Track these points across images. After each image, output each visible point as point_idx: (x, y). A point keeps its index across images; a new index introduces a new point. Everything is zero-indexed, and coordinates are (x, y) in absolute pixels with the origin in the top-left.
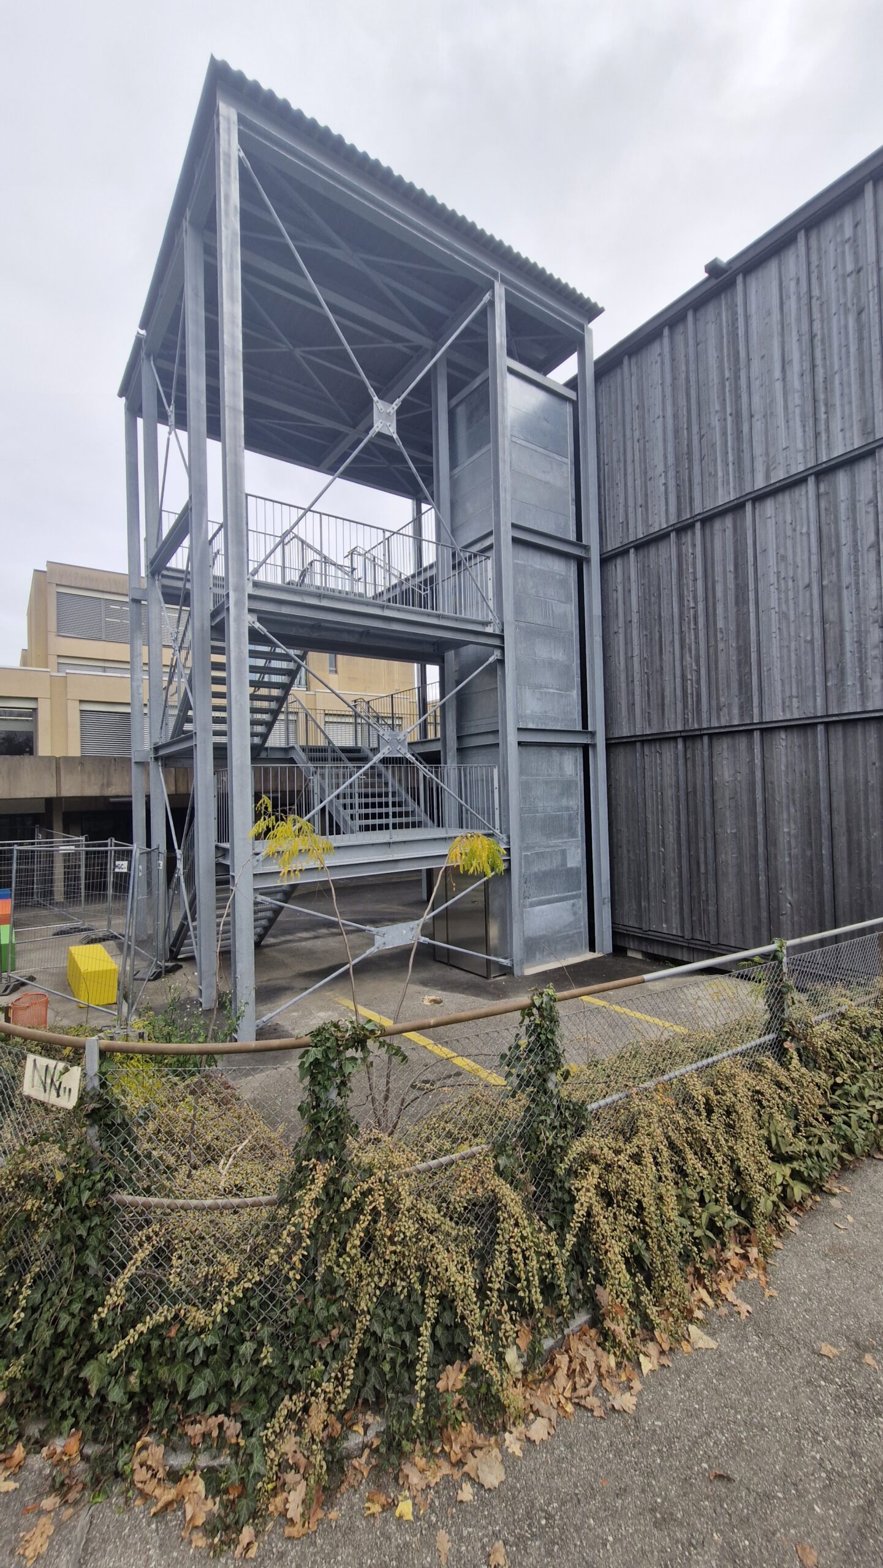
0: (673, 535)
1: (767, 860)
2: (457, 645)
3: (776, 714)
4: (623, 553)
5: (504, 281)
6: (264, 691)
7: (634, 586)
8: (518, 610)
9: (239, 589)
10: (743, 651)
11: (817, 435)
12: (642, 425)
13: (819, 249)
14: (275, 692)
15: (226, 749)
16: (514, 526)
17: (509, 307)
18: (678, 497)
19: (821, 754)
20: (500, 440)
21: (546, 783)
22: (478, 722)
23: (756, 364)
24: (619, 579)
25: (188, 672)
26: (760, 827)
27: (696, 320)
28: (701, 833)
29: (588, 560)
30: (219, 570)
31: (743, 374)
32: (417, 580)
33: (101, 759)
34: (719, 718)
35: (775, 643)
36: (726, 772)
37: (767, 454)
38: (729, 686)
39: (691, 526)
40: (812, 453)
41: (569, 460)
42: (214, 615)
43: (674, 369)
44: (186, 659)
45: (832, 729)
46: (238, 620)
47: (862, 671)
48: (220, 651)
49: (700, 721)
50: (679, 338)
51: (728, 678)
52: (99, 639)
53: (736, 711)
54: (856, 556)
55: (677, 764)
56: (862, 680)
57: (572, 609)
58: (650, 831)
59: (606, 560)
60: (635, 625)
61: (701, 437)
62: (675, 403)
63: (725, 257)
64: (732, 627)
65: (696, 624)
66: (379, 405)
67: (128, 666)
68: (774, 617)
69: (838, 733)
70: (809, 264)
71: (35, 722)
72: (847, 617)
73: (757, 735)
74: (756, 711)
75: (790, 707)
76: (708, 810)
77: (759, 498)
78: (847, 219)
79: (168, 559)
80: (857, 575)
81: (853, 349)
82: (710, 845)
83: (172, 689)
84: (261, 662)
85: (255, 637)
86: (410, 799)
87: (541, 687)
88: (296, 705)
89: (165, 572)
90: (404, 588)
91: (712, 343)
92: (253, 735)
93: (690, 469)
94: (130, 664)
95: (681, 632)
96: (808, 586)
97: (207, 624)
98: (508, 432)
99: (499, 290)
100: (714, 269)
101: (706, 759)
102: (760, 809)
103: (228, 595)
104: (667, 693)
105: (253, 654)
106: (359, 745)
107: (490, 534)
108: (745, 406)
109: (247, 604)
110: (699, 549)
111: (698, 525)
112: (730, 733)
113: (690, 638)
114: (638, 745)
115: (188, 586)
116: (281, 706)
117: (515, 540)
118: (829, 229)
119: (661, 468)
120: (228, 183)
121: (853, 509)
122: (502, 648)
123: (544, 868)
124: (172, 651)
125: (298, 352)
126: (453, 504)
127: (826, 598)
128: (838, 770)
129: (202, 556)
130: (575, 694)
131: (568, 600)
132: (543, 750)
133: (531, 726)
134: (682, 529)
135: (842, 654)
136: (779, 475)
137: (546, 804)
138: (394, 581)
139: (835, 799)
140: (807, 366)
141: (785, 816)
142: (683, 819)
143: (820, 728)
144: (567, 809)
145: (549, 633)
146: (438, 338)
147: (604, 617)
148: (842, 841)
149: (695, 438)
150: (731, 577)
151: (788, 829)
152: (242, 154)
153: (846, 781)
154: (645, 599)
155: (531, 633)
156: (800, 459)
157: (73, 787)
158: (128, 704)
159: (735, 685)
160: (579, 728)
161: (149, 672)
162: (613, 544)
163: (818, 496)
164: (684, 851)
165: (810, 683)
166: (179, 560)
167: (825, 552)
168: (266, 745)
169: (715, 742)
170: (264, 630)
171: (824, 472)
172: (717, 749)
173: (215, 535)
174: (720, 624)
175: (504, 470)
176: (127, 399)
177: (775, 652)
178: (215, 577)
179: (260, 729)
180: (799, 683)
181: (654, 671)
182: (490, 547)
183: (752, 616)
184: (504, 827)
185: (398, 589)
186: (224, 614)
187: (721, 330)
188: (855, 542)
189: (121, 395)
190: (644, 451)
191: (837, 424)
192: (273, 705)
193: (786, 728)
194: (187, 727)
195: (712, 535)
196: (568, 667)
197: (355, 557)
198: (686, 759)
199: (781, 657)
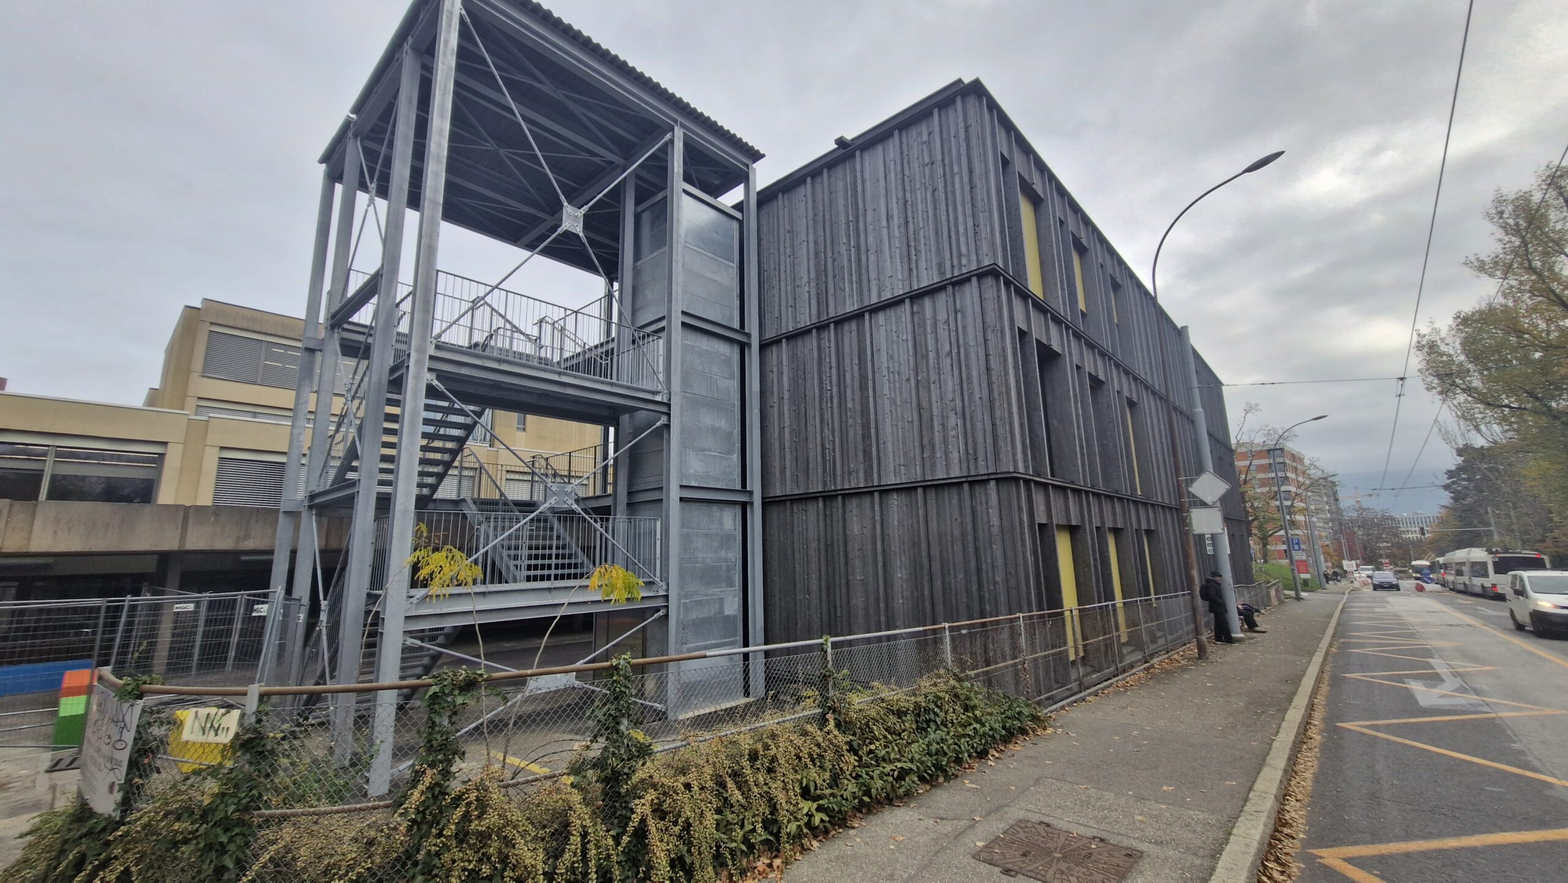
0: (814, 331)
1: (887, 602)
2: (632, 410)
3: (891, 479)
4: (777, 341)
5: (683, 126)
6: (438, 444)
7: (785, 369)
8: (685, 383)
9: (421, 350)
10: (866, 426)
11: (911, 270)
12: (792, 246)
13: (908, 144)
14: (449, 445)
15: (389, 499)
16: (683, 313)
17: (686, 145)
18: (818, 303)
19: (921, 512)
20: (674, 245)
21: (706, 535)
22: (647, 481)
23: (870, 213)
24: (775, 362)
25: (358, 422)
26: (881, 573)
27: (829, 176)
28: (837, 581)
29: (750, 345)
30: (404, 327)
31: (861, 219)
32: (599, 350)
33: (241, 510)
34: (849, 481)
35: (888, 421)
36: (855, 528)
37: (879, 280)
38: (856, 455)
39: (827, 326)
40: (907, 283)
41: (735, 265)
42: (393, 370)
43: (814, 208)
44: (358, 408)
45: (928, 492)
46: (417, 377)
47: (946, 446)
48: (396, 403)
49: (835, 485)
50: (818, 186)
51: (856, 448)
52: (254, 383)
53: (862, 475)
54: (938, 360)
55: (818, 521)
56: (946, 453)
57: (735, 384)
58: (797, 580)
59: (764, 346)
60: (786, 401)
61: (834, 260)
62: (815, 232)
63: (849, 136)
64: (858, 408)
65: (832, 403)
66: (568, 209)
67: (290, 414)
68: (887, 402)
69: (932, 495)
70: (902, 153)
71: (159, 470)
72: (934, 404)
73: (876, 495)
74: (875, 476)
75: (899, 473)
76: (842, 560)
77: (874, 310)
78: (924, 128)
79: (351, 315)
80: (939, 374)
81: (931, 214)
82: (844, 591)
83: (339, 437)
84: (438, 416)
85: (431, 392)
86: (580, 552)
87: (704, 450)
88: (471, 458)
89: (346, 326)
90: (587, 356)
91: (841, 194)
92: (420, 485)
93: (826, 282)
94: (293, 412)
95: (821, 409)
96: (908, 380)
97: (385, 377)
98: (682, 240)
99: (679, 133)
100: (841, 142)
101: (840, 515)
102: (880, 559)
103: (409, 355)
104: (811, 459)
105: (428, 408)
106: (535, 498)
107: (663, 318)
108: (863, 243)
109: (427, 363)
110: (833, 344)
111: (832, 325)
112: (858, 494)
113: (827, 415)
114: (788, 503)
115: (370, 340)
116: (453, 460)
117: (684, 324)
118: (913, 132)
119: (805, 280)
120: (449, 32)
121: (935, 325)
122: (669, 415)
123: (702, 616)
124: (343, 400)
125: (502, 152)
126: (635, 290)
127: (921, 389)
128: (933, 525)
129: (389, 314)
130: (736, 457)
131: (732, 377)
132: (704, 507)
133: (693, 484)
134: (821, 327)
135: (933, 433)
136: (887, 295)
137: (706, 555)
138: (579, 350)
139: (932, 548)
140: (902, 221)
141: (898, 564)
142: (823, 569)
143: (920, 490)
144: (726, 560)
145: (714, 405)
146: (629, 159)
147: (762, 393)
148: (938, 584)
149: (830, 260)
150: (856, 368)
151: (900, 574)
152: (463, 12)
153: (939, 534)
154: (794, 380)
155: (695, 403)
156: (900, 286)
157: (199, 539)
158: (284, 453)
159: (860, 455)
160: (738, 487)
161: (314, 420)
162: (770, 334)
163: (913, 314)
164: (824, 597)
165: (912, 455)
166: (364, 316)
167: (919, 356)
168: (435, 497)
169: (847, 500)
170: (441, 387)
171: (916, 297)
172: (849, 508)
173: (403, 300)
174: (849, 405)
175: (677, 269)
176: (328, 166)
177: (888, 429)
178: (399, 334)
179: (430, 480)
180: (905, 453)
181: (801, 441)
182: (663, 329)
183: (871, 399)
184: (664, 575)
185: (581, 357)
186: (404, 371)
187: (846, 186)
188: (937, 352)
189: (321, 161)
190: (793, 265)
191: (923, 265)
192: (447, 457)
193: (897, 490)
194: (350, 475)
195: (843, 334)
196: (730, 434)
197: (544, 324)
198: (825, 515)
199: (892, 433)
